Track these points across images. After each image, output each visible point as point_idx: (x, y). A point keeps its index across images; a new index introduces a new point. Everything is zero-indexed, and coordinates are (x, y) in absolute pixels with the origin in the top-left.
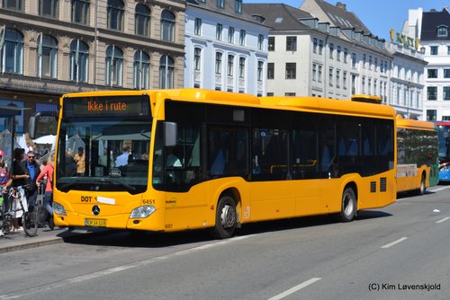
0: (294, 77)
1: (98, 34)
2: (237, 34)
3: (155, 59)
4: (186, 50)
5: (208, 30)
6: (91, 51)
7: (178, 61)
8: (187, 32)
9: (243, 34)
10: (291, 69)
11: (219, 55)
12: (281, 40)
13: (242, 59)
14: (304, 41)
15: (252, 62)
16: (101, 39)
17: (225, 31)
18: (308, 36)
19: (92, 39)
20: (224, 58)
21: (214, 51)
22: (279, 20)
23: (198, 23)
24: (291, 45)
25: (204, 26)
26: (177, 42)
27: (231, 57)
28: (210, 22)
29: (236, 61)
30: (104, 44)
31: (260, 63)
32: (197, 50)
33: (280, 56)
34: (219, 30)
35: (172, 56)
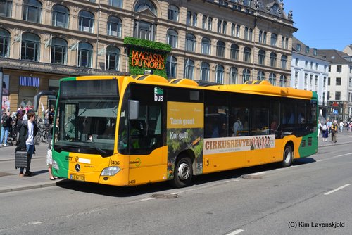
0: (340, 84)
1: (254, 66)
2: (314, 65)
3: (278, 77)
4: (291, 73)
5: (301, 63)
6: (251, 74)
7: (288, 77)
8: (292, 65)
9: (317, 64)
10: (339, 81)
11: (306, 74)
12: (334, 67)
13: (316, 76)
14: (345, 67)
15: (321, 77)
16: (255, 69)
17: (309, 64)
18: (347, 65)
19: (252, 68)
20: (308, 76)
21: (304, 73)
22: (333, 58)
23: (297, 60)
24: (339, 69)
25: (299, 61)
26: (288, 69)
27: (311, 75)
28: (302, 59)
29: (314, 77)
30: (257, 71)
31: (325, 78)
32: (297, 72)
33: (334, 74)
34: (307, 62)
35: (285, 76)
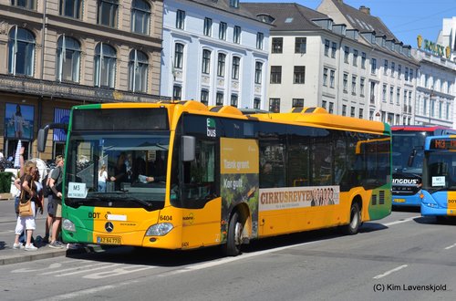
0: (303, 82)
1: (47, 21)
2: (230, 31)
3: (123, 53)
4: (164, 45)
5: (193, 24)
6: (38, 41)
7: (154, 57)
8: (166, 25)
9: (237, 31)
10: (300, 73)
11: (206, 53)
12: (289, 41)
13: (236, 59)
14: (314, 42)
15: (247, 63)
16: (50, 27)
17: (215, 27)
18: (319, 37)
19: (40, 26)
20: (214, 57)
21: (200, 48)
22: (289, 20)
23: (181, 16)
24: (300, 46)
25: (188, 19)
26: (152, 35)
27: (222, 56)
28: (196, 14)
29: (228, 60)
30: (55, 33)
31: (259, 64)
32: (179, 46)
33: (288, 59)
34: (208, 23)
35: (145, 52)
